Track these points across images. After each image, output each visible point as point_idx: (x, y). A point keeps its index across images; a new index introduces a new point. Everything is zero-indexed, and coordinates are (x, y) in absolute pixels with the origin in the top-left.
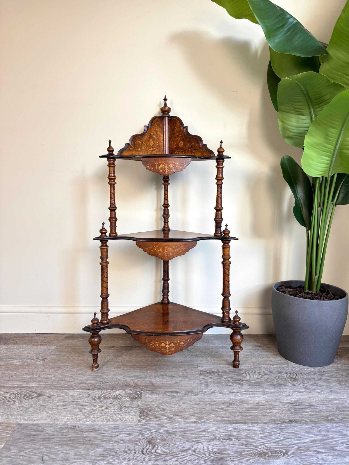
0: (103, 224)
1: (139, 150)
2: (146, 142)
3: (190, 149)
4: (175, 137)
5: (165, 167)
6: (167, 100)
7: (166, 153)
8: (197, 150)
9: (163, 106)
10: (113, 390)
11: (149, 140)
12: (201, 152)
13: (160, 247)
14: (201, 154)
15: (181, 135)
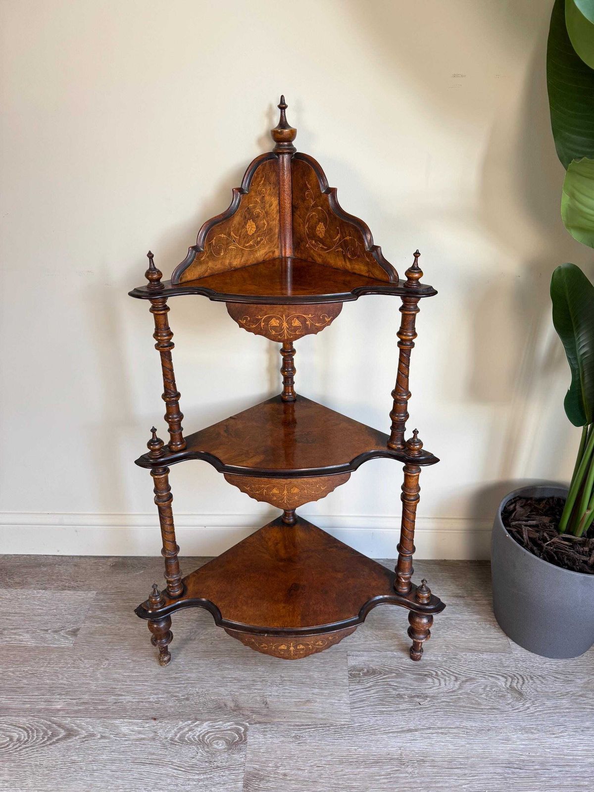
0: (154, 430)
1: (222, 254)
2: (238, 231)
3: (341, 249)
4: (307, 209)
5: (281, 325)
6: (286, 107)
7: (285, 253)
8: (359, 257)
9: (276, 121)
10: (196, 719)
11: (246, 224)
12: (367, 264)
13: (274, 487)
14: (366, 268)
15: (320, 208)
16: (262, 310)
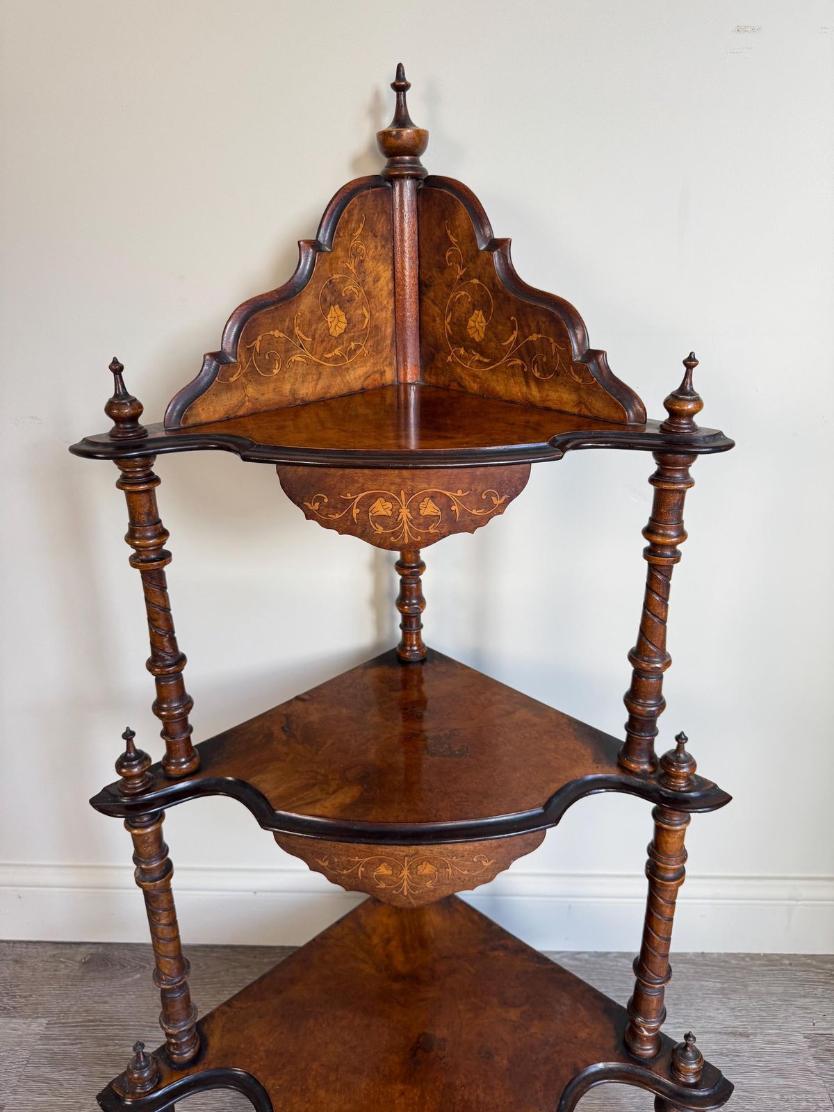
0: (129, 735)
1: (276, 371)
2: (310, 325)
3: (518, 362)
4: (450, 286)
5: (396, 513)
6: (407, 87)
7: (405, 374)
8: (557, 374)
9: (387, 121)
11: (325, 313)
12: (577, 389)
13: (381, 861)
14: (574, 397)
15: (476, 281)
16: (353, 481)
